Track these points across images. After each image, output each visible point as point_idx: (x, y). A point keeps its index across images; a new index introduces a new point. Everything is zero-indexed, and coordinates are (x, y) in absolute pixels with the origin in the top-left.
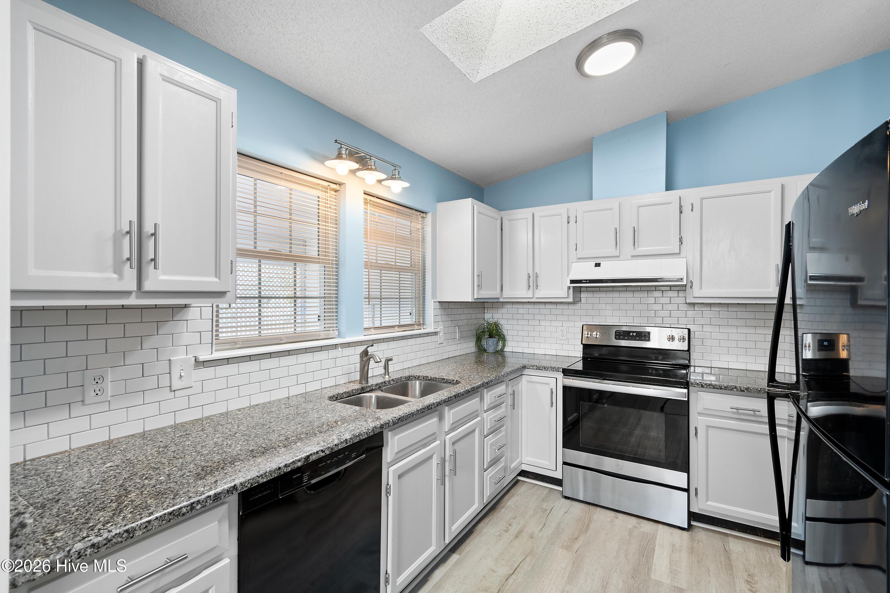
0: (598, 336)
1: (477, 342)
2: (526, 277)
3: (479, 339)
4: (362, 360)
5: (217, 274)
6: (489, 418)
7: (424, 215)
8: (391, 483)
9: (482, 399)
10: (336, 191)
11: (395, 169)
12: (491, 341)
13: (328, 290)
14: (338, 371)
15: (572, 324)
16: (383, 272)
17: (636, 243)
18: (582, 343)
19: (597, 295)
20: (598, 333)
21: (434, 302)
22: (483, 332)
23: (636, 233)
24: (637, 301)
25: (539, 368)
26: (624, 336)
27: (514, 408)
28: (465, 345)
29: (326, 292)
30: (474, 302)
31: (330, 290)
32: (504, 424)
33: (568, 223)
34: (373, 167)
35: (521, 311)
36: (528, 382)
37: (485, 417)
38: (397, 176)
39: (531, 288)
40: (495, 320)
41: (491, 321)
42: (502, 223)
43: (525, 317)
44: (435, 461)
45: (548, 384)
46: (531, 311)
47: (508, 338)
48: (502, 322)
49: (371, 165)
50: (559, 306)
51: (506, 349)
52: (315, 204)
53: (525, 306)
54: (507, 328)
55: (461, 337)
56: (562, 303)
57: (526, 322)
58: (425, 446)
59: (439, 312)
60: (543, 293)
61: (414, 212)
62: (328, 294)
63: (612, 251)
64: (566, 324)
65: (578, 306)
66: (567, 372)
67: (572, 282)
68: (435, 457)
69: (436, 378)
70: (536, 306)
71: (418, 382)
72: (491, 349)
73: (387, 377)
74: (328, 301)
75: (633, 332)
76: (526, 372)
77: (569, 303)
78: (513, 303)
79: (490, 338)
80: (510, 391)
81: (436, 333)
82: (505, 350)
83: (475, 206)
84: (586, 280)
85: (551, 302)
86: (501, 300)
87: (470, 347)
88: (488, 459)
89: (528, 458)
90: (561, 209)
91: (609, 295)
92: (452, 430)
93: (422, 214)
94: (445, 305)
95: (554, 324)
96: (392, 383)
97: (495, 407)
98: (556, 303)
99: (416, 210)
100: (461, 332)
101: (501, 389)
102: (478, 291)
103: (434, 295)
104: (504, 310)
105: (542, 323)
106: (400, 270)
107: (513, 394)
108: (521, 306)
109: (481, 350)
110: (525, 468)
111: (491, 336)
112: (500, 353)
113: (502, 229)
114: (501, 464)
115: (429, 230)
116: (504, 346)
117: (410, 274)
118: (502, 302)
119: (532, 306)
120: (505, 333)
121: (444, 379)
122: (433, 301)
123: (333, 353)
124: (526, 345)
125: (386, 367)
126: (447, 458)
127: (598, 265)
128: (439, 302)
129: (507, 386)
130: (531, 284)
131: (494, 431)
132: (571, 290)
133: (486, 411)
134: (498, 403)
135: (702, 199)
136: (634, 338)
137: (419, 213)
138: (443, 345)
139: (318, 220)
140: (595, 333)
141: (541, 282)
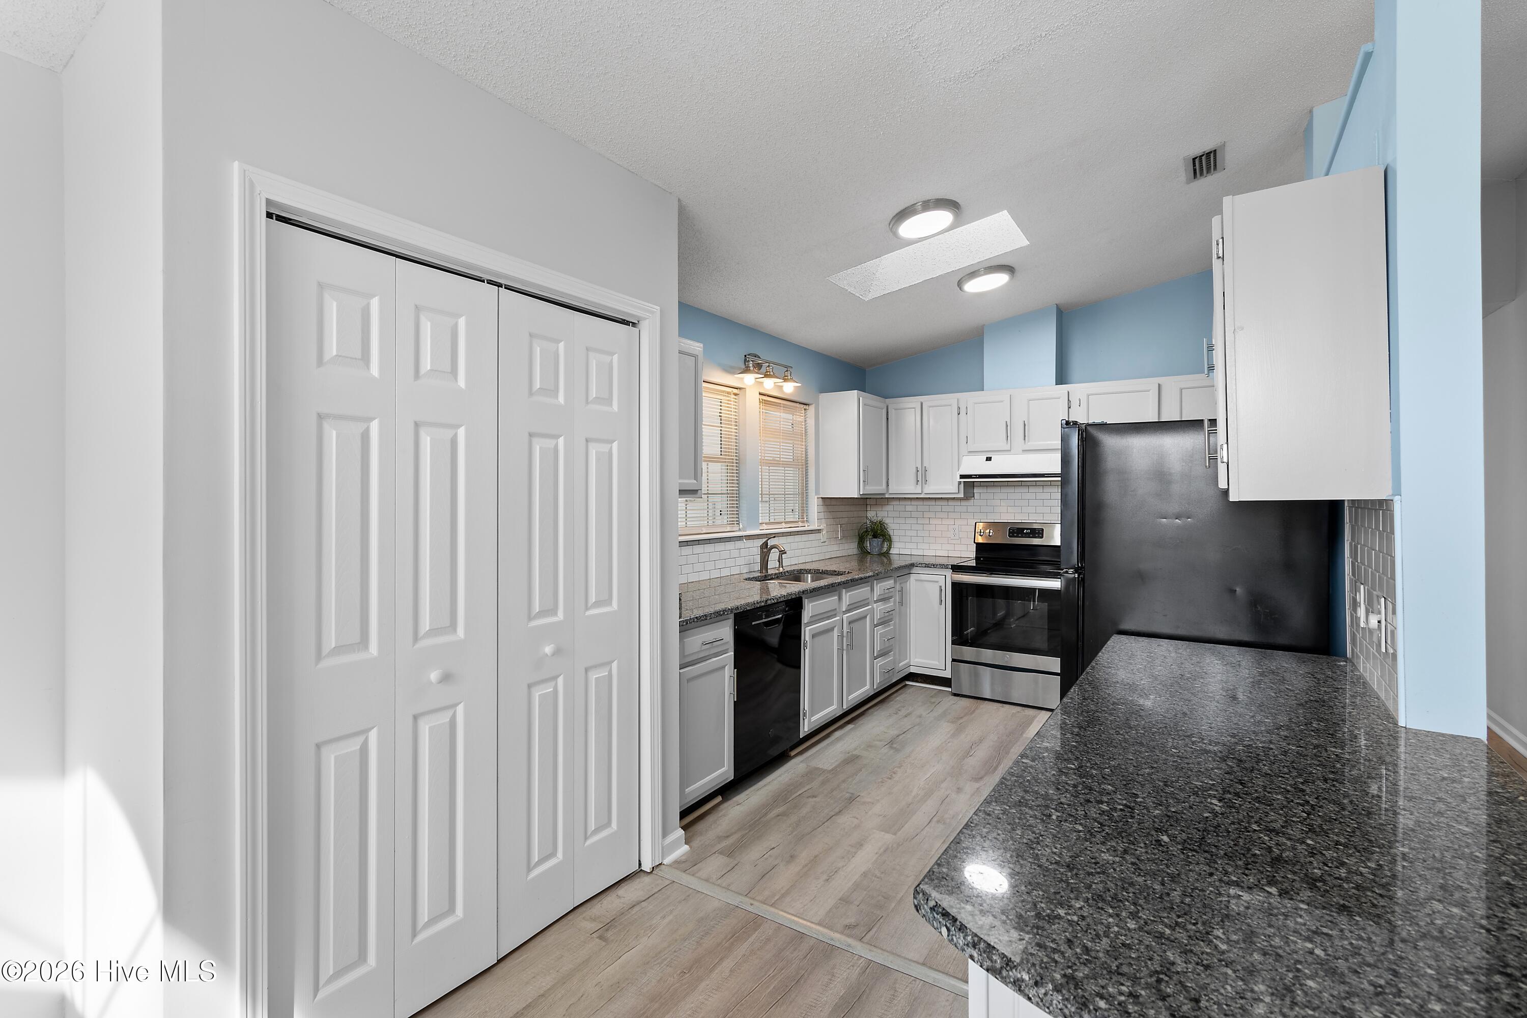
0: (991, 534)
1: (859, 543)
2: (915, 470)
3: (861, 540)
4: (762, 552)
5: (696, 478)
6: (879, 609)
7: (806, 407)
8: (807, 639)
9: (872, 590)
10: (736, 394)
11: (787, 371)
12: (876, 542)
13: (730, 487)
14: (741, 561)
15: (965, 522)
16: (771, 468)
17: (1026, 438)
18: (974, 542)
19: (990, 490)
20: (991, 531)
21: (818, 498)
22: (866, 532)
23: (1026, 427)
24: (1033, 496)
25: (927, 566)
26: (1018, 534)
27: (902, 605)
28: (846, 546)
29: (728, 488)
30: (862, 498)
31: (733, 487)
32: (892, 619)
33: (959, 414)
34: (771, 373)
35: (909, 508)
36: (916, 580)
37: (875, 607)
38: (789, 377)
39: (920, 483)
40: (879, 519)
41: (875, 519)
42: (887, 412)
43: (914, 514)
44: (836, 633)
45: (937, 582)
46: (920, 508)
47: (894, 538)
48: (887, 521)
49: (770, 372)
50: (951, 503)
51: (893, 551)
52: (717, 409)
53: (914, 503)
54: (894, 527)
55: (843, 537)
56: (954, 499)
57: (914, 521)
58: (828, 618)
59: (822, 509)
60: (932, 488)
61: (798, 405)
62: (730, 490)
63: (1003, 445)
64: (958, 522)
65: (971, 502)
66: (956, 568)
67: (962, 477)
68: (836, 629)
69: (827, 571)
70: (926, 503)
71: (809, 575)
72: (876, 551)
73: (781, 569)
74: (730, 497)
75: (1027, 529)
76: (915, 570)
77: (960, 499)
78: (899, 499)
79: (874, 538)
80: (898, 587)
81: (819, 531)
82: (891, 552)
83: (861, 398)
84: (976, 475)
85: (942, 498)
86: (887, 496)
87: (851, 548)
88: (877, 648)
89: (916, 660)
90: (951, 399)
91: (1004, 490)
92: (848, 611)
93: (805, 407)
94: (828, 502)
95: (945, 522)
96: (787, 574)
97: (883, 599)
98: (948, 499)
99: (800, 403)
100: (842, 531)
101: (890, 583)
102: (864, 486)
103: (817, 492)
104: (889, 508)
105: (933, 521)
106: (786, 465)
107: (901, 591)
108: (909, 503)
109: (863, 553)
110: (913, 670)
111: (875, 536)
112: (887, 554)
113: (888, 419)
114: (890, 658)
115: (811, 422)
116: (890, 548)
117: (792, 469)
118: (888, 498)
119: (920, 503)
120: (891, 533)
121: (836, 571)
122: (816, 497)
123: (739, 544)
124: (914, 545)
125: (780, 560)
126: (845, 634)
127: (989, 459)
128: (822, 498)
129: (895, 582)
130: (920, 479)
131: (884, 622)
132: (962, 485)
133: (876, 602)
134: (886, 596)
135: (1088, 396)
136: (1028, 536)
137: (802, 406)
138: (826, 544)
139: (721, 423)
140: (988, 531)
141: (931, 476)
